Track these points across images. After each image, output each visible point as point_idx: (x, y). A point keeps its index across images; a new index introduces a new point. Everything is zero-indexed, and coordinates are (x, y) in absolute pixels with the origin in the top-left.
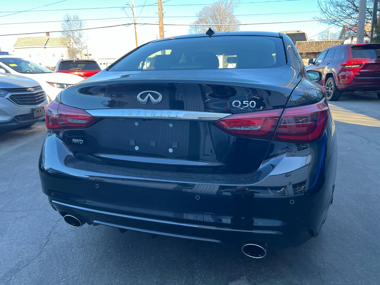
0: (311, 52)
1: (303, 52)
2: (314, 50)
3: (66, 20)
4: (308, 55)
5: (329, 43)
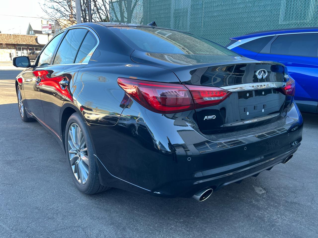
0: (11, 43)
1: (3, 43)
2: (13, 42)
4: (8, 46)
5: (25, 37)
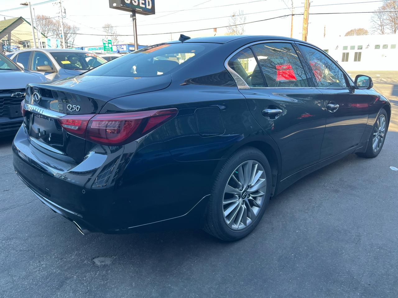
3: (232, 15)
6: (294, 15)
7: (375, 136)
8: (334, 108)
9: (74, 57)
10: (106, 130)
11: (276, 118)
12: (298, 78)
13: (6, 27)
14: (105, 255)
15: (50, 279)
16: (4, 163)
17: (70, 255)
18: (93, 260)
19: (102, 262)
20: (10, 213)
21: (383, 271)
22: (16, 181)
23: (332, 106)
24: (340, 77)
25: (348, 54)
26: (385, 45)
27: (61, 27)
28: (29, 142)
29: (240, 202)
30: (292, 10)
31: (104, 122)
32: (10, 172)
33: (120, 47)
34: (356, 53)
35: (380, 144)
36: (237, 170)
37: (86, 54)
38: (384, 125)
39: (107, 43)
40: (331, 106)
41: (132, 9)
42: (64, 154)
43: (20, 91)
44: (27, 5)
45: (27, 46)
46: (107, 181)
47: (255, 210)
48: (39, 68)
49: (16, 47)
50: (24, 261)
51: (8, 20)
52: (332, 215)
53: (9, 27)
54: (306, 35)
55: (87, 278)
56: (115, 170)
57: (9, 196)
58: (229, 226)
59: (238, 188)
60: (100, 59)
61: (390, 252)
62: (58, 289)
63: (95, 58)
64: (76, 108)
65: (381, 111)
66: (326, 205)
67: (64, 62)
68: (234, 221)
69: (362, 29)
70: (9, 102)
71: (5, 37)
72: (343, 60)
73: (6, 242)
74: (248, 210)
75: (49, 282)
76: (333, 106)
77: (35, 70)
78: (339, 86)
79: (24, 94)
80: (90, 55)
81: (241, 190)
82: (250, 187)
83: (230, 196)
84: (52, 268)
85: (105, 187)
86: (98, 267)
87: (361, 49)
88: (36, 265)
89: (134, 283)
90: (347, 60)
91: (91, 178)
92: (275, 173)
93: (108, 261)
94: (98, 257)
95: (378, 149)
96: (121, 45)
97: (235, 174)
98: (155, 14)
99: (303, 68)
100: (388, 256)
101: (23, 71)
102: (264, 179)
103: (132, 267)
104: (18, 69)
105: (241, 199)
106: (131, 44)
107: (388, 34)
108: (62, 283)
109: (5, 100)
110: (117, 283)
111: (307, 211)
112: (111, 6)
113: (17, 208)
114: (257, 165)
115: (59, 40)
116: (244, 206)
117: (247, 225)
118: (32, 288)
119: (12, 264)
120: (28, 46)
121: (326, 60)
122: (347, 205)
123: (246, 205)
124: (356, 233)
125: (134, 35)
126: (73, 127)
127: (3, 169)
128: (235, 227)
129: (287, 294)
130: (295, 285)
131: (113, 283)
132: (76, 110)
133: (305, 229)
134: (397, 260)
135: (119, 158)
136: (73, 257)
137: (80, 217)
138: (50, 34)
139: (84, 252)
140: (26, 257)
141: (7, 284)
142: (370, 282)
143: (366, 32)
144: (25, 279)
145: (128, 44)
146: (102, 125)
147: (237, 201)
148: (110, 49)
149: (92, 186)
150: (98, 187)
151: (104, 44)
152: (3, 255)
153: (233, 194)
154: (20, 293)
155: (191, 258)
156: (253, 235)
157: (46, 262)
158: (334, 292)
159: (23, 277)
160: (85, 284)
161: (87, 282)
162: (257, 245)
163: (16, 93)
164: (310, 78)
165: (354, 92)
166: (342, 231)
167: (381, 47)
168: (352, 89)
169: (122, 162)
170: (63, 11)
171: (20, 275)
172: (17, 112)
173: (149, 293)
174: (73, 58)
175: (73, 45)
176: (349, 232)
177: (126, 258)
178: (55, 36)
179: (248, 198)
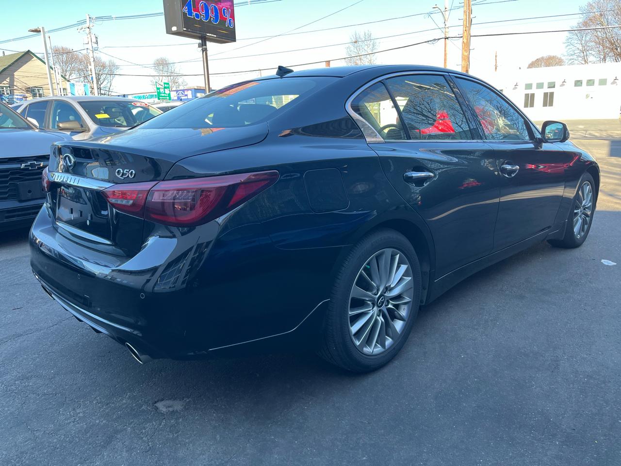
3: (354, 40)
6: (447, 38)
7: (576, 214)
8: (513, 171)
9: (113, 107)
10: (174, 204)
11: (425, 185)
12: (457, 128)
13: (6, 66)
14: (173, 397)
15: (92, 434)
16: (11, 269)
17: (120, 398)
18: (155, 405)
19: (169, 407)
20: (25, 340)
21: (593, 410)
22: (32, 295)
23: (509, 167)
24: (520, 127)
25: (533, 95)
26: (590, 80)
27: (90, 65)
28: (56, 229)
29: (374, 313)
30: (444, 31)
31: (171, 192)
32: (21, 281)
33: (182, 93)
34: (546, 94)
35: (586, 227)
36: (368, 264)
37: (133, 104)
38: (591, 198)
39: (162, 87)
40: (507, 167)
41: (200, 35)
42: (111, 243)
43: (35, 160)
44: (40, 31)
45: (38, 95)
46: (175, 283)
47: (398, 325)
48: (61, 125)
49: (21, 97)
50: (50, 408)
51: (9, 55)
52: (515, 331)
53: (10, 66)
54: (467, 68)
55: (147, 430)
56: (186, 268)
57: (22, 317)
58: (359, 350)
59: (371, 291)
60: (154, 110)
61: (604, 382)
62: (104, 447)
63: (146, 109)
64: (130, 173)
65: (585, 176)
66: (505, 318)
67: (99, 116)
68: (367, 342)
69: (553, 56)
70: (17, 176)
71: (5, 82)
72: (526, 106)
73: (21, 383)
74: (387, 325)
75: (89, 438)
76: (511, 167)
77: (55, 128)
78: (519, 139)
79: (40, 164)
80: (138, 104)
81: (376, 295)
82: (389, 289)
83: (358, 303)
84: (94, 418)
85: (173, 289)
86: (163, 414)
87: (554, 87)
88: (68, 414)
89: (218, 436)
90: (532, 105)
91: (150, 280)
92: (427, 268)
93: (178, 406)
94: (162, 400)
95: (583, 234)
96: (184, 90)
97: (365, 269)
98: (235, 41)
99: (464, 114)
100: (601, 388)
101: (37, 130)
102: (410, 278)
103: (214, 413)
104: (29, 127)
105: (375, 308)
106: (199, 88)
107: (594, 63)
108: (109, 438)
109: (12, 173)
110: (193, 435)
111: (476, 327)
112: (169, 31)
113: (35, 333)
114: (398, 256)
115: (89, 85)
116: (381, 319)
117: (386, 348)
118: (64, 446)
119: (32, 413)
120: (40, 96)
121: (499, 101)
122: (537, 317)
123: (384, 316)
124: (552, 356)
125: (205, 75)
126: (124, 202)
127: (11, 278)
128: (368, 350)
129: (449, 445)
130: (462, 432)
131: (187, 436)
132: (130, 176)
133: (474, 353)
134: (614, 393)
135: (191, 250)
136: (124, 401)
137: (136, 335)
138: (74, 76)
139: (141, 393)
140: (54, 403)
141: (26, 442)
142: (575, 425)
143: (560, 62)
144: (53, 434)
145: (195, 89)
146: (168, 197)
147: (370, 310)
148: (167, 97)
149: (154, 288)
150: (164, 288)
151: (158, 89)
152: (17, 401)
153: (364, 300)
154: (47, 454)
155: (303, 399)
156: (396, 363)
157: (84, 410)
158: (520, 441)
159: (50, 432)
160: (144, 438)
161: (148, 436)
162: (402, 377)
163: (29, 163)
164: (474, 129)
165: (541, 147)
166: (531, 355)
167: (584, 83)
168: (539, 142)
169: (196, 255)
170: (94, 40)
171: (46, 429)
172: (30, 192)
173: (241, 449)
174: (113, 110)
175: (110, 93)
176: (542, 356)
177: (204, 400)
178: (82, 79)
179: (386, 306)
